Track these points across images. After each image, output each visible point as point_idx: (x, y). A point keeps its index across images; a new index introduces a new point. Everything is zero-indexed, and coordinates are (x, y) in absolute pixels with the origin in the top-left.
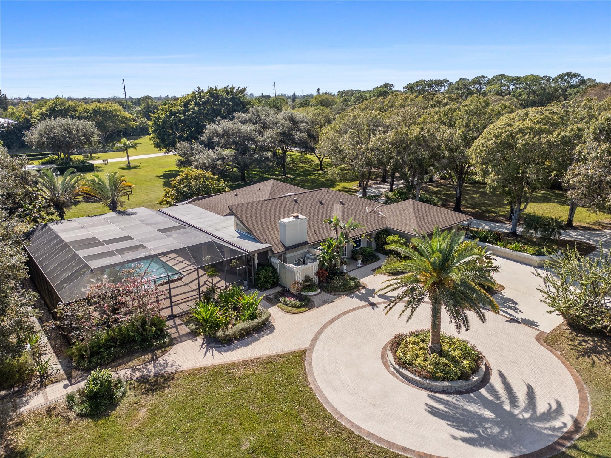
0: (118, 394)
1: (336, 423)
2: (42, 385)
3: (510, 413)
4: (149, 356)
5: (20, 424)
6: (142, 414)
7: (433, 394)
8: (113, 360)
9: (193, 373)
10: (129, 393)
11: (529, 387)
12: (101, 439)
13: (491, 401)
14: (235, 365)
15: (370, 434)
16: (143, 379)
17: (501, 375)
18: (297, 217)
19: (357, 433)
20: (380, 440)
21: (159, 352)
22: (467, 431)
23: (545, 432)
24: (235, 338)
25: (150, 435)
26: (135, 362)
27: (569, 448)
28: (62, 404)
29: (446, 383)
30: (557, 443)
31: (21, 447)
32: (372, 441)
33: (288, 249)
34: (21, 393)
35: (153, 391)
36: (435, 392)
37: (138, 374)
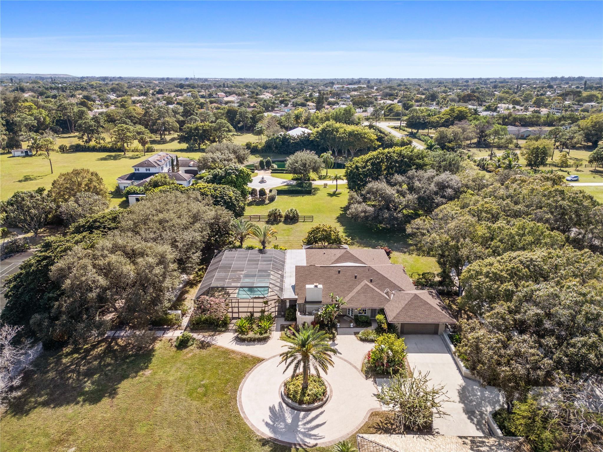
0: (189, 344)
1: (236, 392)
2: (176, 329)
3: (298, 426)
4: (213, 333)
5: (161, 340)
6: (190, 355)
7: (283, 403)
8: (201, 329)
9: (217, 348)
10: (194, 345)
11: (325, 423)
12: (173, 357)
13: (299, 418)
14: (233, 352)
15: (241, 402)
16: (202, 342)
17: (322, 413)
18: (316, 286)
19: (238, 399)
20: (241, 405)
21: (217, 333)
22: (272, 421)
23: (298, 439)
24: (247, 341)
25: (185, 363)
26: (207, 334)
27: (296, 448)
28: (175, 339)
29: (290, 401)
30: (295, 445)
31: (155, 349)
32: (238, 404)
33: (306, 302)
34: (168, 329)
35: (201, 348)
36: (284, 402)
37: (203, 339)
